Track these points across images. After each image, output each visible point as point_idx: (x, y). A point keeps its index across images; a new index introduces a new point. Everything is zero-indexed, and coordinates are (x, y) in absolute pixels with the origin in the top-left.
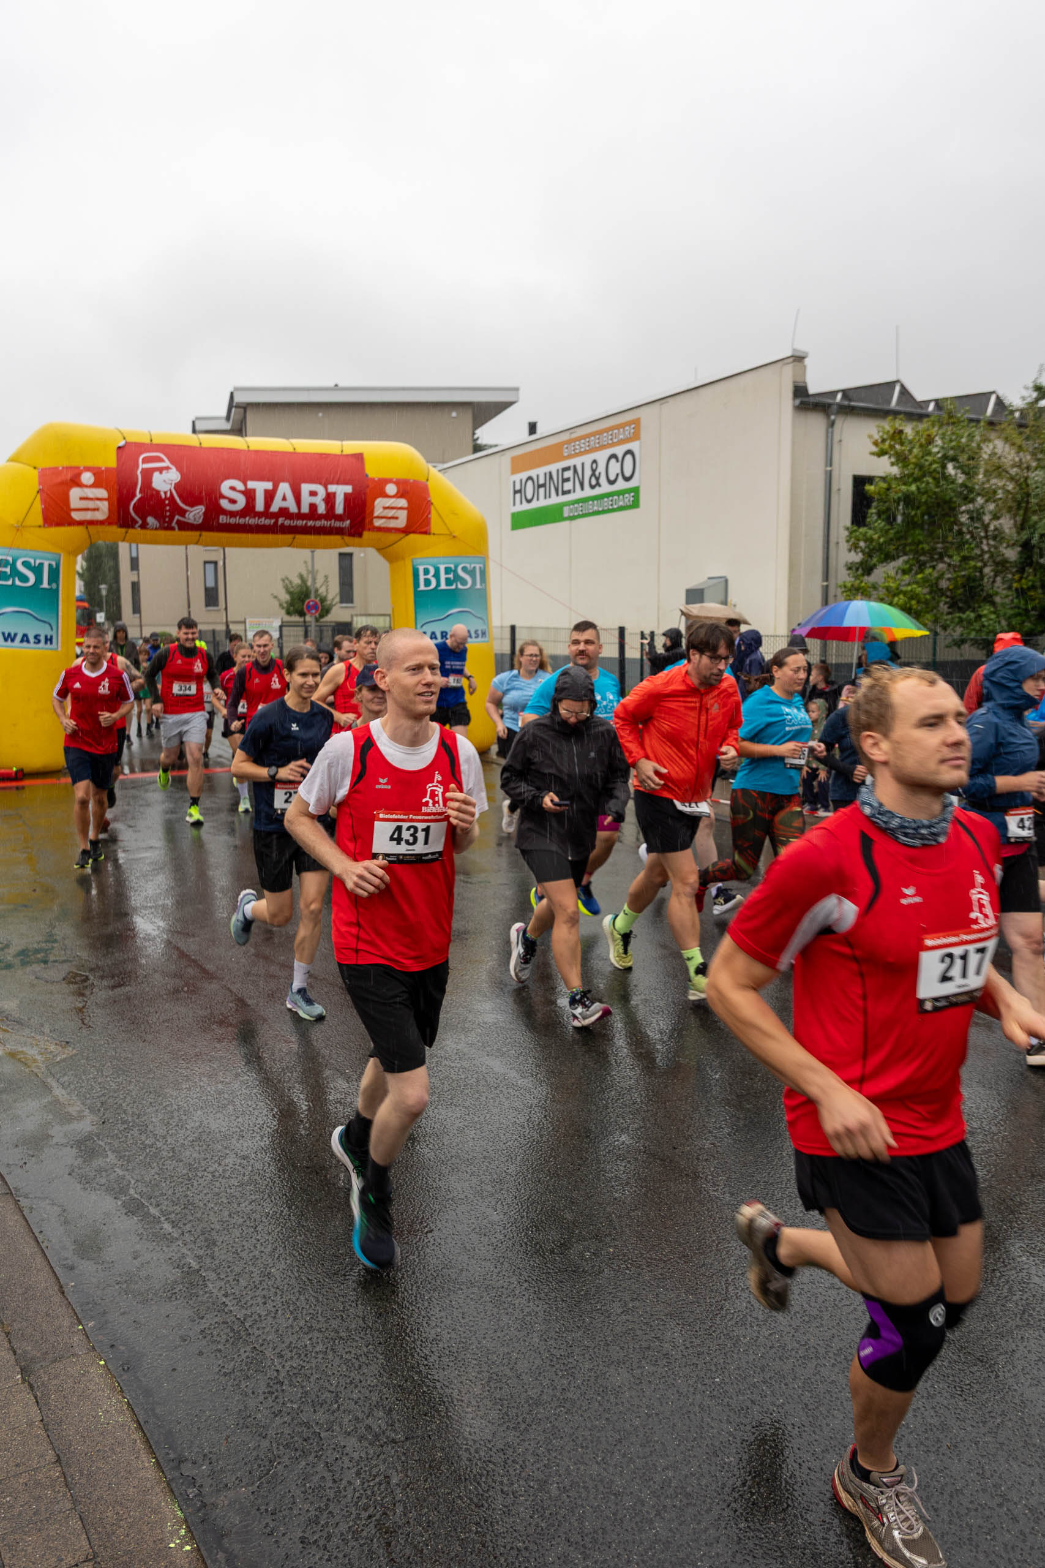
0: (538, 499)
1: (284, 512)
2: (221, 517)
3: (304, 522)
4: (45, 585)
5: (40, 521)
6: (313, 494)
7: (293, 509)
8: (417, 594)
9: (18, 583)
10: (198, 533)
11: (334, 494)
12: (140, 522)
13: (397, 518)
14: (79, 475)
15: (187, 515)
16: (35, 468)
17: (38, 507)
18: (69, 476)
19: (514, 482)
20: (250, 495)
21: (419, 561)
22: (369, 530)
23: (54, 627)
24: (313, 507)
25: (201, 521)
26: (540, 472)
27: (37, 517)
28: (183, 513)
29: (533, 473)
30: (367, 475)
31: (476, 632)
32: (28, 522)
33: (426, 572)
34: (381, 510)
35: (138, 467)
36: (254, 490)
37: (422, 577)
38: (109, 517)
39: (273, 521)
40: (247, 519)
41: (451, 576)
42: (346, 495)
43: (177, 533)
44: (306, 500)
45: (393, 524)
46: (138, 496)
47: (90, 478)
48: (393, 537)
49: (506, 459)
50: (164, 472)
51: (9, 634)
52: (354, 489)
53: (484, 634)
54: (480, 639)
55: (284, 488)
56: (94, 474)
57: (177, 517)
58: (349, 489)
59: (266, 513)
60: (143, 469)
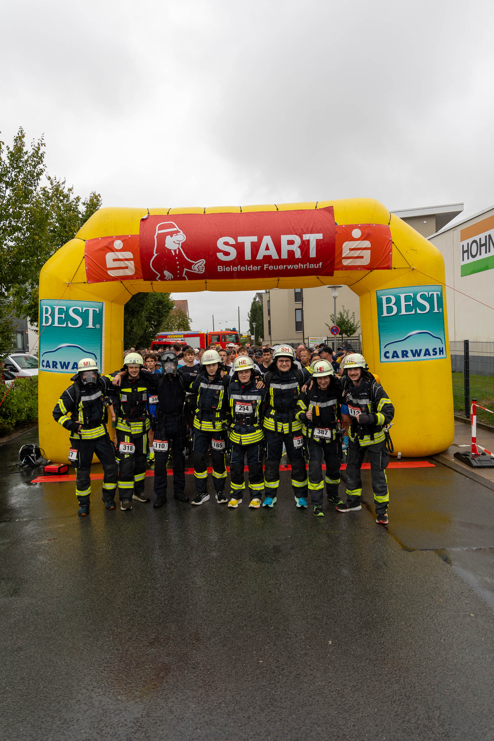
0: (480, 254)
1: (267, 259)
2: (218, 267)
3: (285, 266)
4: (90, 326)
5: (86, 280)
6: (291, 242)
7: (275, 256)
8: (381, 319)
9: (70, 325)
10: (203, 281)
11: (309, 241)
12: (159, 275)
13: (362, 257)
14: (113, 242)
15: (192, 268)
16: (84, 240)
17: (83, 268)
18: (105, 243)
19: (463, 246)
20: (240, 248)
21: (383, 292)
22: (338, 269)
23: (98, 357)
24: (291, 253)
25: (204, 270)
26: (482, 236)
27: (83, 276)
28: (189, 266)
29: (477, 238)
30: (336, 224)
31: (434, 350)
32: (76, 280)
33: (389, 300)
34: (349, 251)
35: (156, 232)
36: (243, 244)
37: (385, 306)
38: (136, 273)
39: (259, 267)
40: (239, 267)
41: (411, 303)
42: (318, 241)
43: (187, 282)
44: (285, 248)
45: (358, 262)
46: (155, 255)
47: (120, 245)
48: (360, 274)
49: (457, 233)
50: (174, 235)
51: (65, 363)
52: (323, 236)
53: (441, 351)
54: (438, 356)
55: (267, 240)
56: (123, 241)
57: (185, 269)
58: (320, 236)
59: (254, 261)
60: (158, 233)
